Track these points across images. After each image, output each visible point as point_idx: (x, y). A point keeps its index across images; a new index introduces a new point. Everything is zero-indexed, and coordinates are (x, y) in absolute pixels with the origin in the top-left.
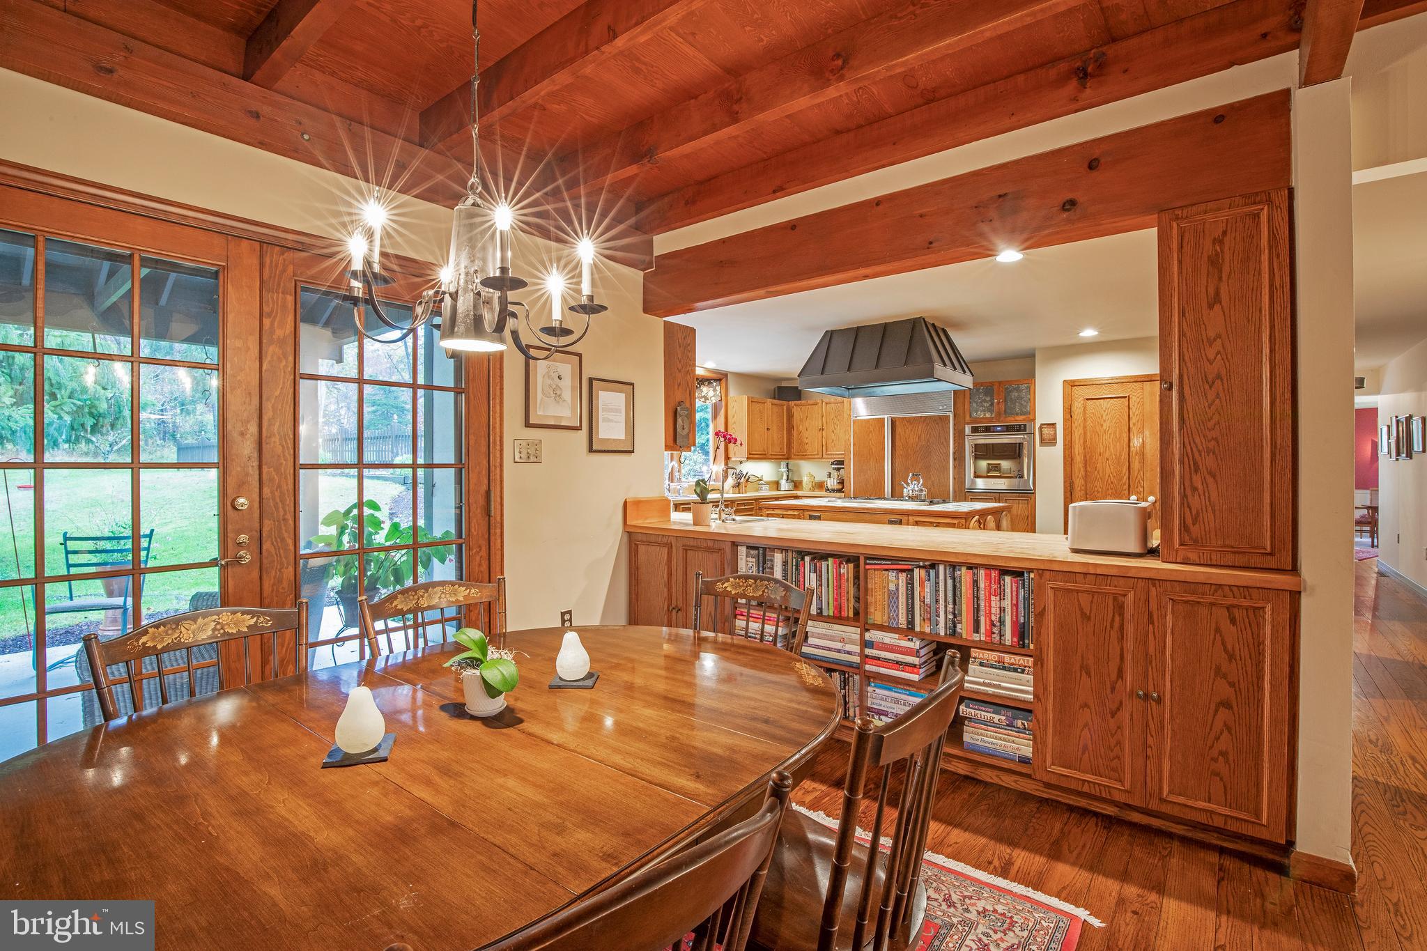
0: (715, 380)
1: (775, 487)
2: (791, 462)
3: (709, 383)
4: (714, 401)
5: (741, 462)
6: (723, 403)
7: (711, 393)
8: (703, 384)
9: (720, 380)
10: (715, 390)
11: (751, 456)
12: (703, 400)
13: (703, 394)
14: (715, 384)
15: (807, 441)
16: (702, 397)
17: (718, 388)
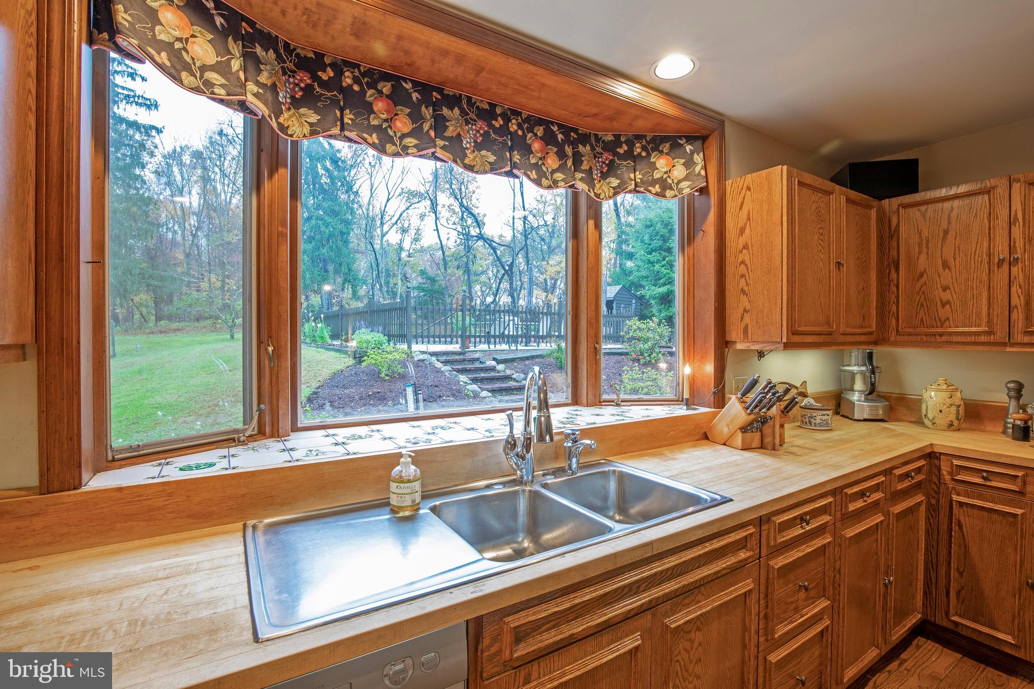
0: (690, 139)
1: (832, 406)
2: (878, 350)
3: (672, 147)
4: (687, 191)
5: (761, 354)
6: (713, 199)
7: (679, 172)
8: (656, 149)
9: (704, 139)
10: (689, 164)
11: (797, 339)
12: (657, 188)
13: (657, 175)
14: (688, 148)
15: (946, 296)
16: (654, 183)
17: (698, 158)
